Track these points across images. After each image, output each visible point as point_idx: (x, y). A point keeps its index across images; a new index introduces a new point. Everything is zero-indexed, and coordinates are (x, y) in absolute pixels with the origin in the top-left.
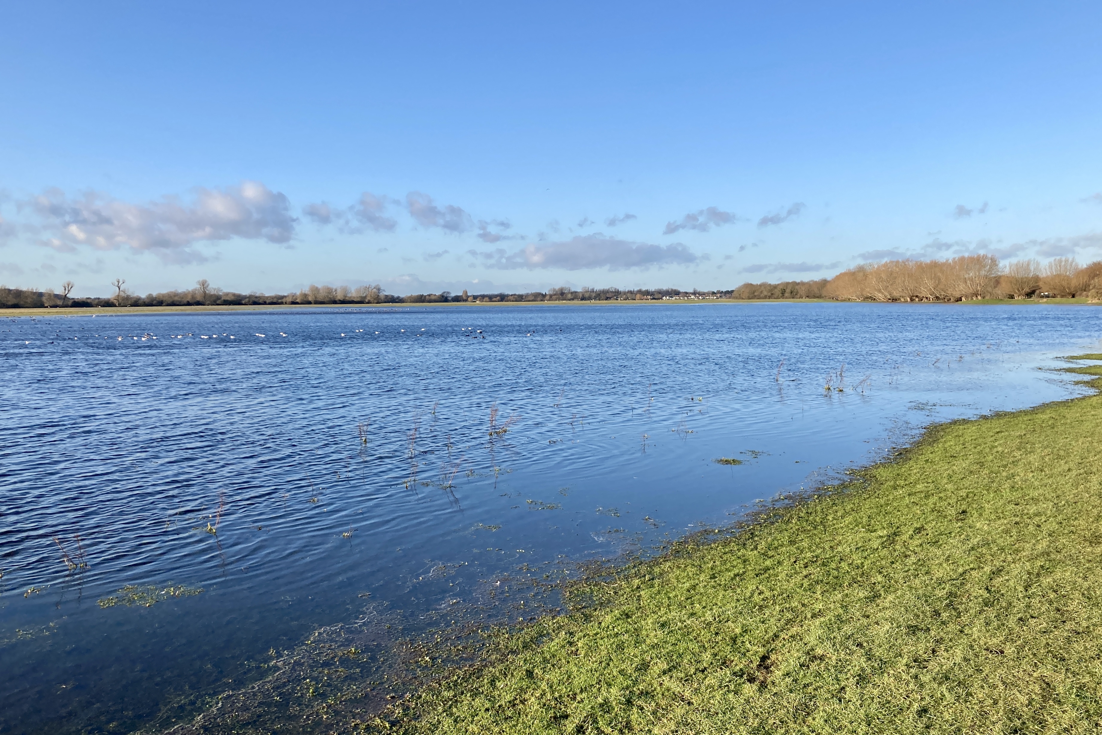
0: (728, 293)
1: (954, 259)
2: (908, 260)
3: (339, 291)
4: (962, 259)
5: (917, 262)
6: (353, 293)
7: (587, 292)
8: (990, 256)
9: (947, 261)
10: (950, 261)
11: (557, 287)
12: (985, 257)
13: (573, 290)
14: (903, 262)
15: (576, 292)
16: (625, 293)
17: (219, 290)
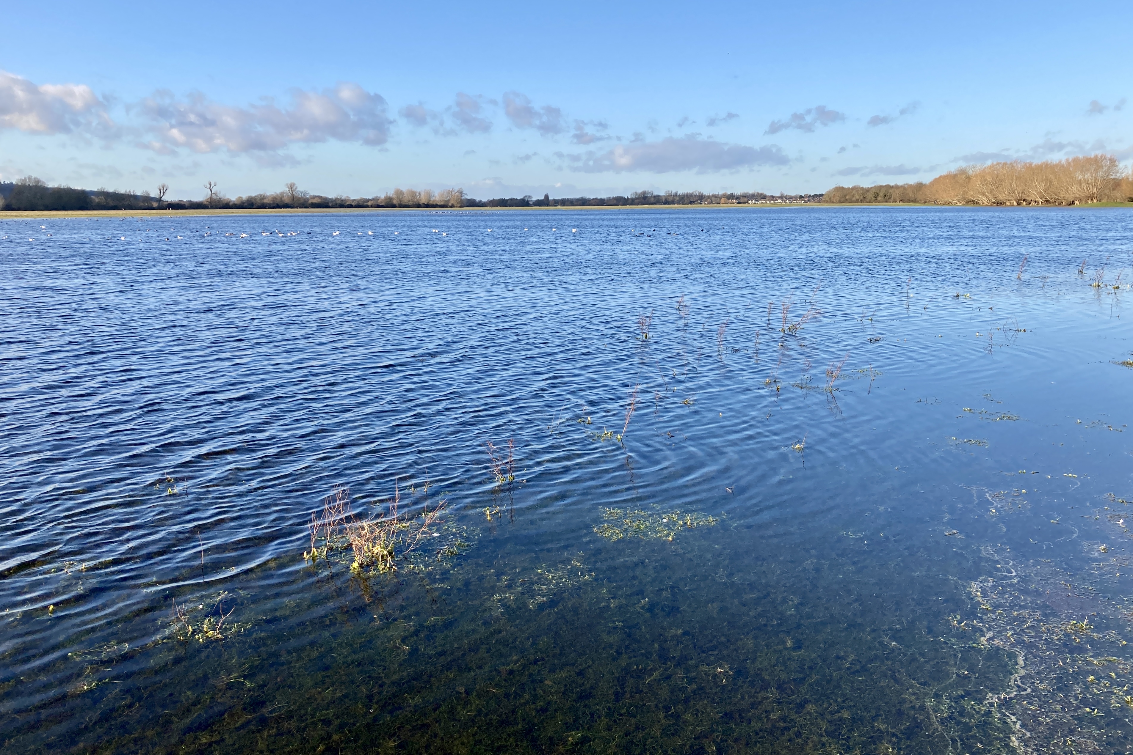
0: (818, 197)
1: (1067, 160)
2: (1016, 162)
3: (422, 194)
4: (1076, 160)
5: (1025, 164)
6: (437, 197)
7: (670, 195)
8: (1108, 156)
9: (1060, 162)
10: (1063, 162)
11: (640, 191)
12: (1103, 158)
13: (656, 193)
14: (1011, 164)
15: (658, 196)
16: (709, 197)
17: (306, 193)
